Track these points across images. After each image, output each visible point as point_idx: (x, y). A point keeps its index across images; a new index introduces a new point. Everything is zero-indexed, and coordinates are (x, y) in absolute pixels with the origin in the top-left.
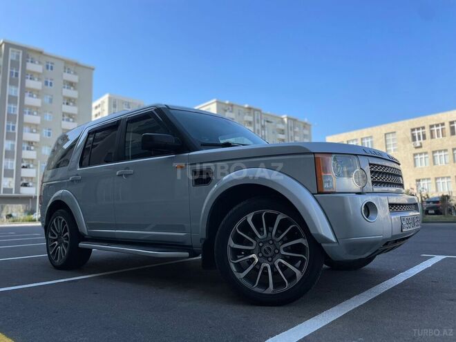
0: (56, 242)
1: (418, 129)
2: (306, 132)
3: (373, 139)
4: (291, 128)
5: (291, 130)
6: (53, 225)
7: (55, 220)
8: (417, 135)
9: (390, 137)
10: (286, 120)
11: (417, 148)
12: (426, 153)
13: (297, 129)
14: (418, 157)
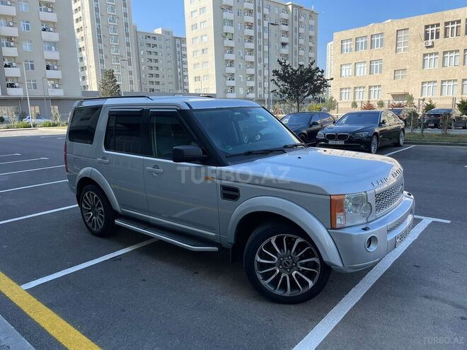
0: (91, 213)
1: (433, 26)
2: (312, 22)
3: (384, 37)
4: (296, 16)
5: (296, 20)
6: (86, 198)
7: (86, 194)
8: (430, 32)
9: (402, 34)
10: (290, 7)
11: (428, 47)
12: (437, 53)
13: (302, 19)
14: (428, 57)
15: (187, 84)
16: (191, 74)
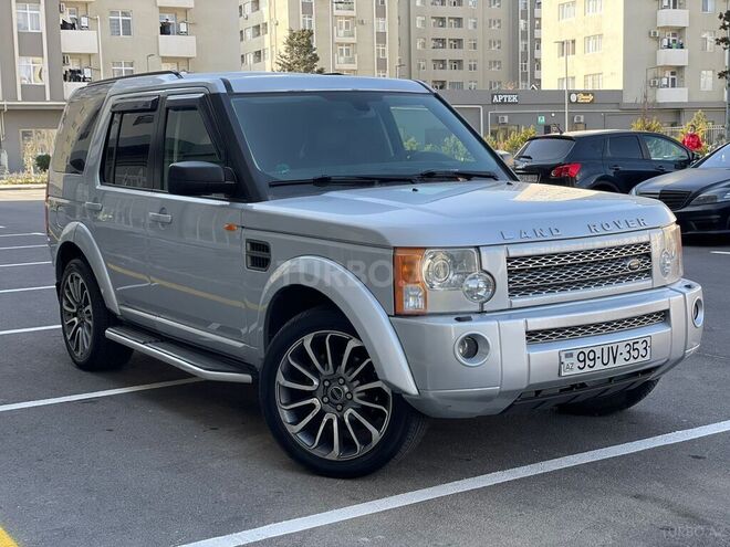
0: (75, 319)
6: (68, 287)
7: (69, 278)
15: (537, 63)
16: (549, 35)
